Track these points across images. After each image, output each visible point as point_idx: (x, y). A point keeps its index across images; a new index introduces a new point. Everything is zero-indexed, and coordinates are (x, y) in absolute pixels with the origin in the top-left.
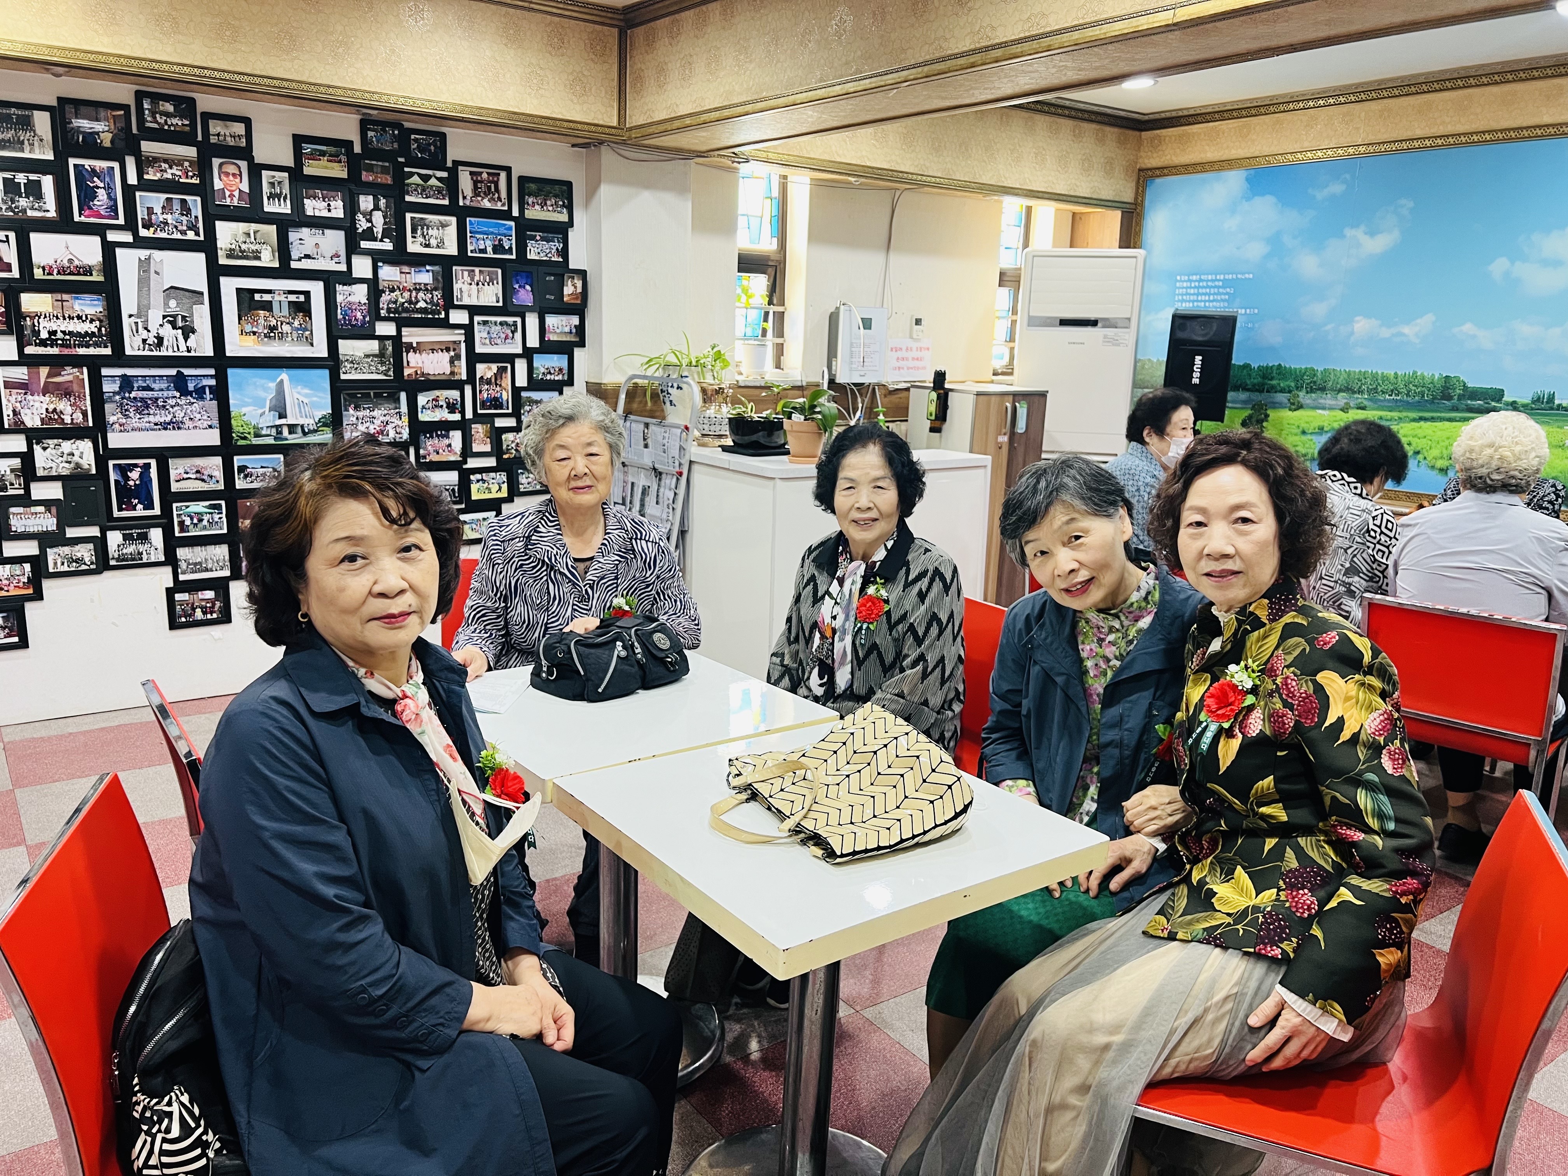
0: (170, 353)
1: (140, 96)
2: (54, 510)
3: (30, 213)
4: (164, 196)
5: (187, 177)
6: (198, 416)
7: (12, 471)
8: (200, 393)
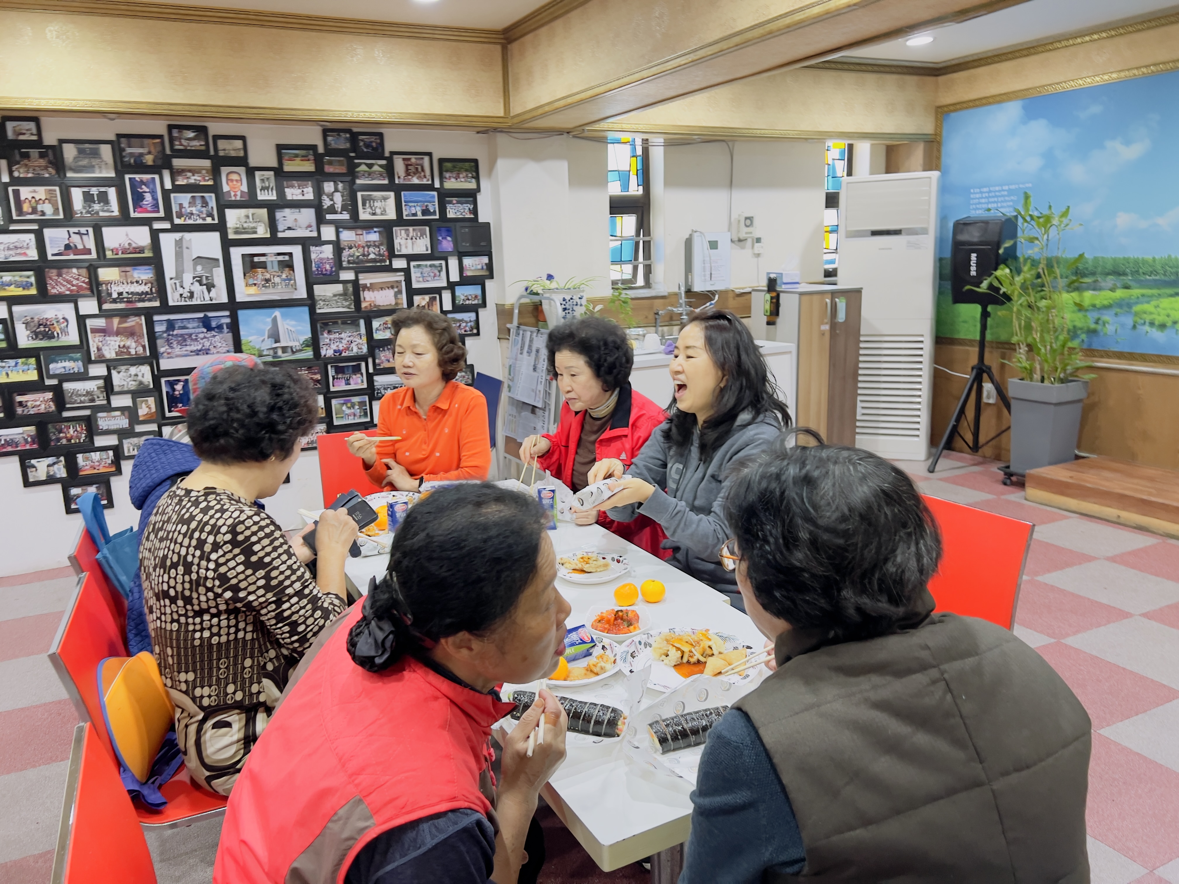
0: (199, 302)
1: (170, 127)
2: (126, 413)
3: (101, 214)
4: (189, 195)
5: (205, 180)
6: (220, 345)
7: (98, 388)
8: (220, 327)
